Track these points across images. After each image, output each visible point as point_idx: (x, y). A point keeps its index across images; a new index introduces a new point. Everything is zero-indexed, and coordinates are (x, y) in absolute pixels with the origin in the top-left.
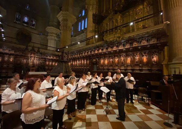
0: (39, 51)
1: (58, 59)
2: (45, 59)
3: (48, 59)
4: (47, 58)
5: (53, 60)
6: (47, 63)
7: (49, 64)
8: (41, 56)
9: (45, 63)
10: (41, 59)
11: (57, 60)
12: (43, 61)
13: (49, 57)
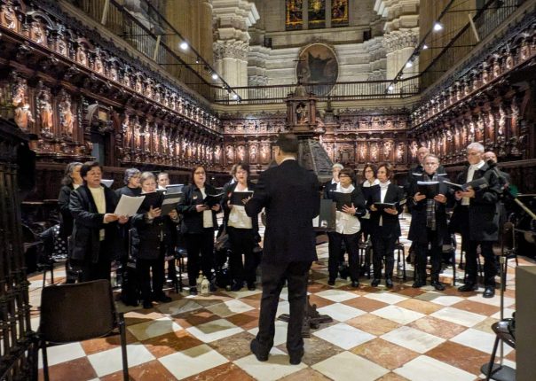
0: (329, 111)
1: (402, 126)
2: (352, 135)
3: (361, 135)
4: (357, 131)
5: (381, 137)
6: (362, 151)
7: (368, 156)
8: (339, 127)
9: (355, 155)
10: (338, 139)
11: (401, 133)
12: (348, 146)
13: (364, 128)
